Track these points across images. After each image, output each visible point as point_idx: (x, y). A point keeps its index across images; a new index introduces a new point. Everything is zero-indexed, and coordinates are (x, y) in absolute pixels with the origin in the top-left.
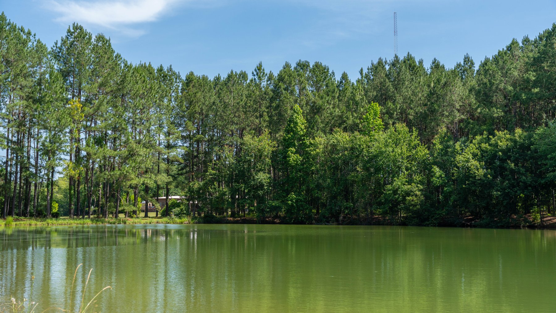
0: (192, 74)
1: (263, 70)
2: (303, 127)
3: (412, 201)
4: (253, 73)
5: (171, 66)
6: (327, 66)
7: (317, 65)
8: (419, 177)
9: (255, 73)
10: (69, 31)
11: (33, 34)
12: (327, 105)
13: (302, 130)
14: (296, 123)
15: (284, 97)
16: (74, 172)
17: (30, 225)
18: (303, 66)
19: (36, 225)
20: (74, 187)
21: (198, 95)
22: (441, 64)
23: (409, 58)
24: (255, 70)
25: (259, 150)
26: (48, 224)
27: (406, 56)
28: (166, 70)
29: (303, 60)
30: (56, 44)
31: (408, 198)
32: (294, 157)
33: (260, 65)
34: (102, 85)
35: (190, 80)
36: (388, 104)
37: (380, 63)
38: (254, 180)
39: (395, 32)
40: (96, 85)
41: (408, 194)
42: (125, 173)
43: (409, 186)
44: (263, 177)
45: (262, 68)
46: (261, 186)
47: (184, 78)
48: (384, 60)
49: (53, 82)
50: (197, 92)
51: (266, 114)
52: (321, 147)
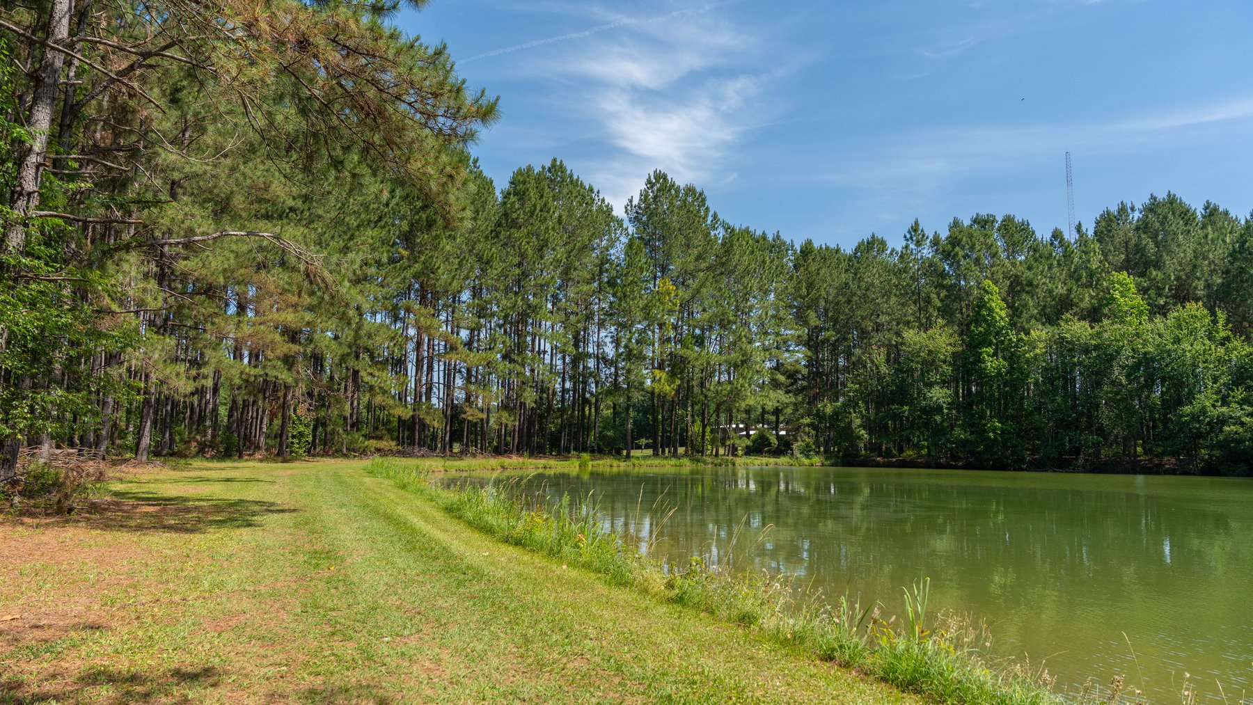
0: (809, 242)
1: (922, 231)
2: (1003, 314)
3: (1236, 433)
4: (905, 237)
5: (778, 232)
6: (1025, 219)
7: (1008, 220)
8: (1241, 394)
9: (908, 236)
10: (649, 181)
11: (596, 191)
12: (1041, 279)
13: (1002, 319)
14: (991, 310)
15: (966, 269)
16: (668, 388)
17: (611, 466)
18: (983, 223)
19: (619, 466)
20: (663, 410)
21: (822, 272)
22: (1221, 210)
23: (1172, 200)
24: (909, 232)
25: (930, 352)
26: (634, 465)
27: (1166, 197)
28: (771, 239)
29: (984, 213)
30: (631, 201)
31: (1228, 429)
32: (992, 363)
33: (916, 223)
34: (699, 257)
35: (807, 251)
36: (1151, 273)
37: (1123, 209)
38: (925, 399)
39: (1069, 181)
40: (692, 258)
41: (1222, 421)
42: (739, 388)
43: (1224, 409)
44: (939, 394)
45: (921, 228)
46: (939, 409)
47: (798, 247)
48: (1129, 205)
49: (636, 253)
50: (821, 268)
51: (936, 296)
52: (1041, 345)
